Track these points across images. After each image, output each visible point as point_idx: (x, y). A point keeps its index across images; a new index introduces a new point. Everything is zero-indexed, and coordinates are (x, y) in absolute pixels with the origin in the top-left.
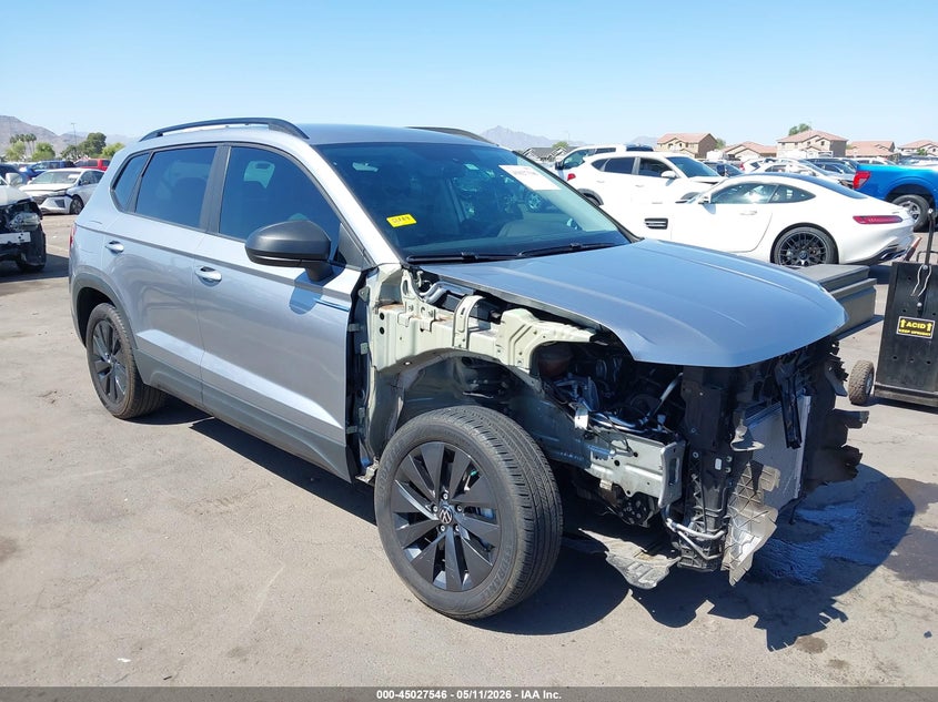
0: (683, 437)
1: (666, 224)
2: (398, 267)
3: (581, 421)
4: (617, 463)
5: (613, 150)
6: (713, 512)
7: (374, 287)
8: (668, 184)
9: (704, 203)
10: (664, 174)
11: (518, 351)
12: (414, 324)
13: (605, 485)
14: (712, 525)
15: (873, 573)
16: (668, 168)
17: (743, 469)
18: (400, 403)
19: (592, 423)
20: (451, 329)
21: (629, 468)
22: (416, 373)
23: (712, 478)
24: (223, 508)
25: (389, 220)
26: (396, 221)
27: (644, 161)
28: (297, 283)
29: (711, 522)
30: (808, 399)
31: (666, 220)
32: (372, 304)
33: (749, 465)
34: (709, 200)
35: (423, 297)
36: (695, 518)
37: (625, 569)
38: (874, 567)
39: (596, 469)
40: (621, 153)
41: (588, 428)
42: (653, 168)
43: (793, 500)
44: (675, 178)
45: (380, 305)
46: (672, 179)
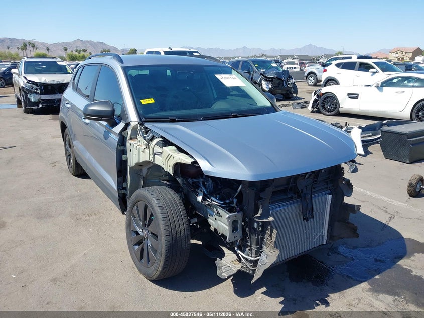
0: (241, 210)
1: (358, 97)
2: (137, 123)
3: (200, 199)
4: (216, 219)
5: (350, 58)
6: (254, 247)
7: (130, 131)
8: (372, 75)
9: (377, 87)
10: (371, 70)
11: (169, 165)
12: (139, 149)
13: (212, 228)
14: (255, 254)
15: (359, 285)
16: (373, 68)
17: (267, 229)
18: (142, 182)
19: (204, 199)
20: (148, 151)
21: (219, 222)
22: (146, 169)
23: (254, 231)
24: (88, 218)
25: (142, 101)
26: (144, 102)
27: (361, 64)
28: (105, 126)
29: (254, 252)
30: (330, 197)
31: (358, 95)
32: (128, 139)
33: (269, 227)
34: (380, 85)
35: (145, 137)
36: (248, 249)
37: (220, 267)
38: (361, 282)
39: (211, 220)
40: (354, 59)
41: (202, 202)
42: (365, 67)
43: (323, 244)
44: (376, 72)
45: (131, 139)
46: (375, 73)
